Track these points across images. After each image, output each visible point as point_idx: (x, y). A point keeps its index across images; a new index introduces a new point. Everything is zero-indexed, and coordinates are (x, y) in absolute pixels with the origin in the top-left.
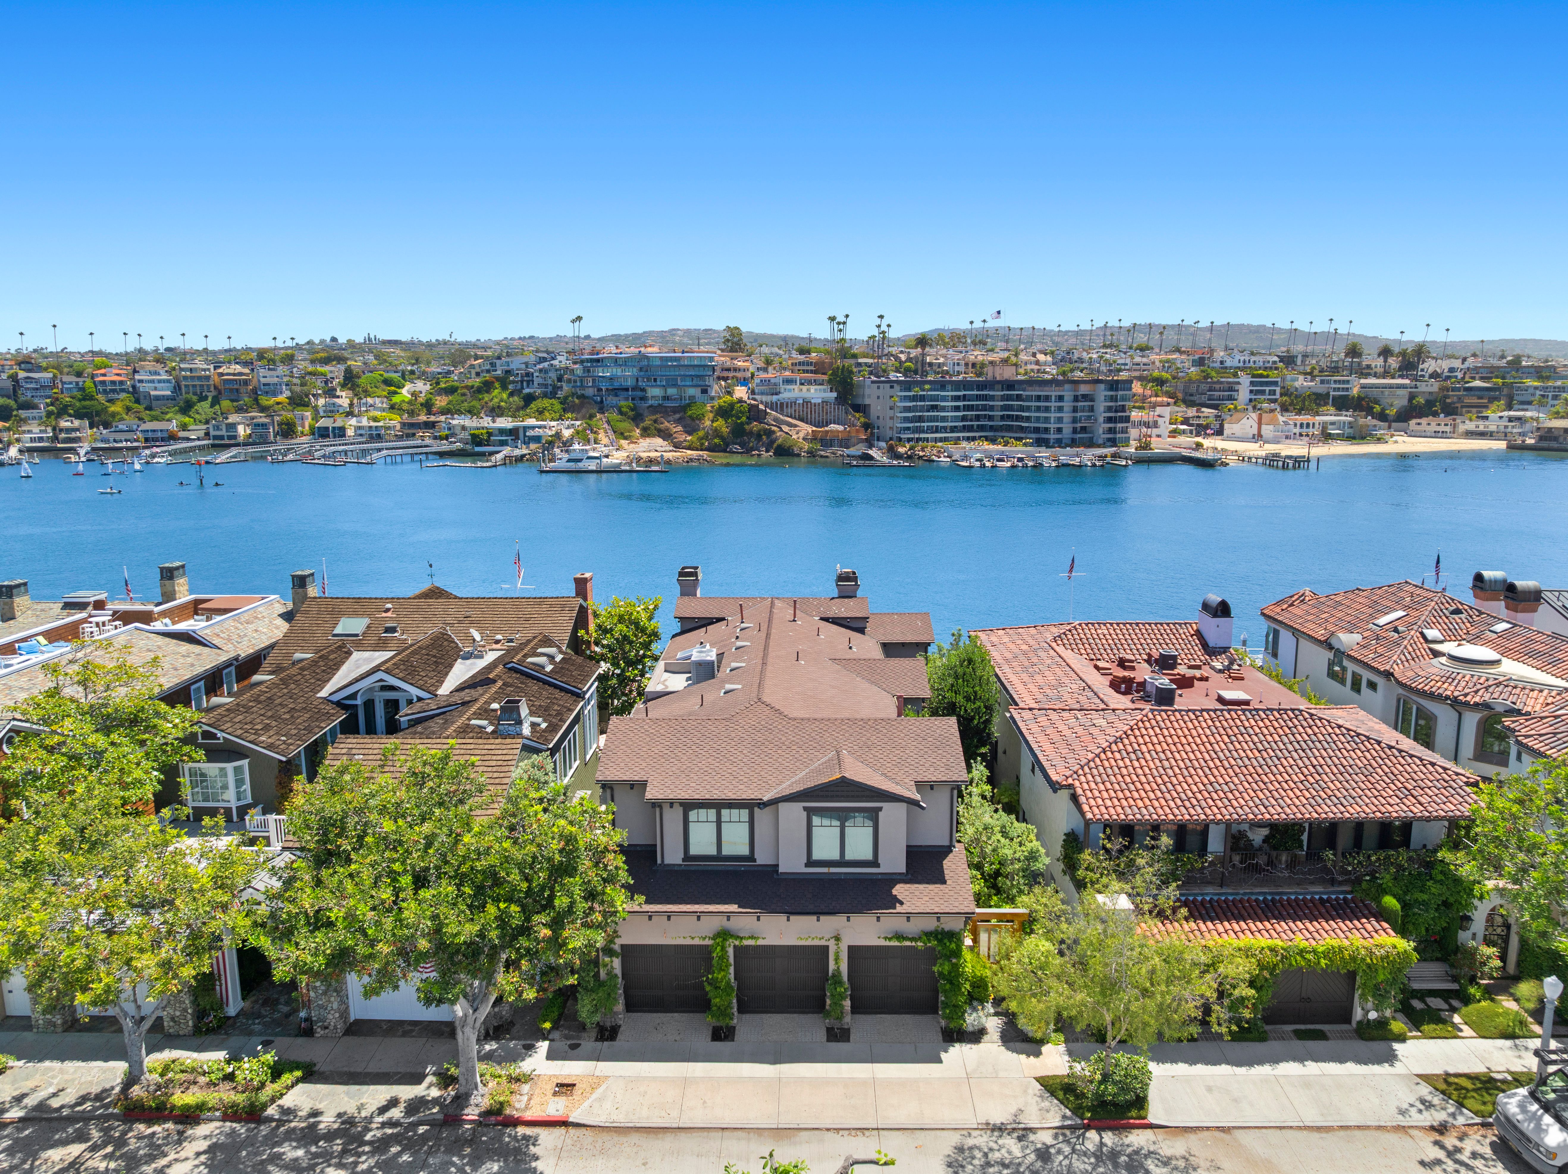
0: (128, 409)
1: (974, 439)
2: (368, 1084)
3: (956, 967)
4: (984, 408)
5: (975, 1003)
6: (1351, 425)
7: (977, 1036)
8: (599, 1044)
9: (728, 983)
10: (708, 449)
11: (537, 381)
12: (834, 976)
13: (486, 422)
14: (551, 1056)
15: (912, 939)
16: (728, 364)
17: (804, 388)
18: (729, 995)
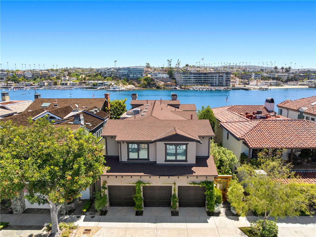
0: (23, 80)
1: (198, 85)
2: (24, 230)
3: (212, 192)
4: (200, 79)
5: (217, 204)
6: (276, 83)
7: (218, 214)
8: (100, 216)
9: (141, 197)
10: (142, 87)
11: (107, 74)
12: (173, 195)
13: (96, 82)
14: (84, 221)
15: (198, 184)
16: (147, 70)
17: (162, 75)
18: (141, 201)
